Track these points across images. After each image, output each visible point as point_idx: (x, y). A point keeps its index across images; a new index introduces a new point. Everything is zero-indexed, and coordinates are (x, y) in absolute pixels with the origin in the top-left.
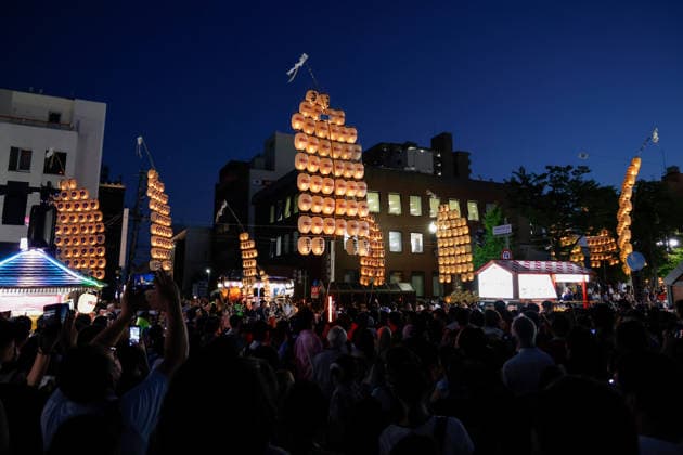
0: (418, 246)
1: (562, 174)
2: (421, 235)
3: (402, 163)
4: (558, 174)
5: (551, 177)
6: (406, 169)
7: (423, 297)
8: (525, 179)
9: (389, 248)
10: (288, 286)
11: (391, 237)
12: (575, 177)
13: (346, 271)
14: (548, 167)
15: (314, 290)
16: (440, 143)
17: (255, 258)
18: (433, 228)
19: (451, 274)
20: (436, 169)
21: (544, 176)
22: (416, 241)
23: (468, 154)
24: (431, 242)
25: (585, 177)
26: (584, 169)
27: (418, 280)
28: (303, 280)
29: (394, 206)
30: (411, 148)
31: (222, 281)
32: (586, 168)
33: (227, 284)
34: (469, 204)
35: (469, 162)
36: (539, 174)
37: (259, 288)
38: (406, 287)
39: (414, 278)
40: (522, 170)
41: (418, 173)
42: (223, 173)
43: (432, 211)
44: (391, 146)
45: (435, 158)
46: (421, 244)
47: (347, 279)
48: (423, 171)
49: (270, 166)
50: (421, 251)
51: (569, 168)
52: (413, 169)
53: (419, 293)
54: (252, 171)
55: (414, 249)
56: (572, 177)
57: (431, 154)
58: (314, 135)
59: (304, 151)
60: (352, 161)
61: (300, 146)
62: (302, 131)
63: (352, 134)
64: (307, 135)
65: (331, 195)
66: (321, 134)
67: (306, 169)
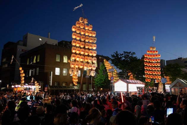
0: (79, 74)
1: (128, 54)
2: (80, 71)
4: (127, 54)
5: (125, 55)
8: (117, 55)
12: (131, 55)
14: (124, 52)
15: (46, 88)
17: (24, 77)
21: (123, 54)
25: (134, 56)
26: (134, 53)
27: (79, 86)
32: (135, 53)
36: (121, 54)
40: (117, 52)
49: (25, 45)
50: (80, 76)
51: (130, 52)
54: (18, 46)
56: (130, 55)
58: (80, 33)
59: (75, 39)
60: (93, 43)
61: (74, 37)
62: (75, 32)
63: (94, 34)
64: (77, 33)
65: (88, 56)
66: (82, 33)
67: (75, 45)
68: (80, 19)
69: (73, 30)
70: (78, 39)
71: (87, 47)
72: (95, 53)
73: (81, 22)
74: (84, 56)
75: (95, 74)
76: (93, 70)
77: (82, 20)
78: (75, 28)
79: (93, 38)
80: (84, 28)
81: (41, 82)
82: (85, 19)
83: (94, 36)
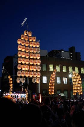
0: (66, 82)
2: (66, 78)
3: (60, 56)
6: (61, 58)
7: (68, 98)
9: (57, 82)
10: (25, 95)
11: (57, 79)
13: (43, 90)
15: (34, 96)
16: (71, 50)
18: (70, 76)
19: (76, 92)
20: (70, 58)
22: (65, 80)
23: (80, 53)
24: (70, 80)
27: (66, 92)
28: (30, 93)
29: (58, 69)
30: (63, 51)
31: (5, 93)
33: (6, 94)
34: (81, 68)
35: (81, 56)
37: (17, 95)
38: (62, 95)
39: (65, 92)
41: (65, 59)
42: (5, 60)
43: (70, 71)
44: (56, 51)
45: (70, 54)
46: (67, 81)
47: (44, 92)
48: (66, 58)
50: (67, 83)
52: (63, 57)
53: (66, 97)
55: (64, 83)
57: (69, 53)
58: (25, 45)
59: (21, 51)
60: (37, 53)
61: (20, 49)
62: (21, 44)
63: (38, 44)
64: (22, 46)
65: (33, 65)
66: (27, 45)
67: (21, 56)
68: (25, 32)
69: (19, 43)
70: (23, 50)
71: (31, 57)
72: (39, 62)
73: (26, 34)
74: (29, 66)
75: (40, 81)
76: (38, 78)
77: (26, 33)
78: (20, 41)
79: (36, 49)
80: (28, 41)
81: (29, 90)
82: (30, 32)
83: (38, 46)
